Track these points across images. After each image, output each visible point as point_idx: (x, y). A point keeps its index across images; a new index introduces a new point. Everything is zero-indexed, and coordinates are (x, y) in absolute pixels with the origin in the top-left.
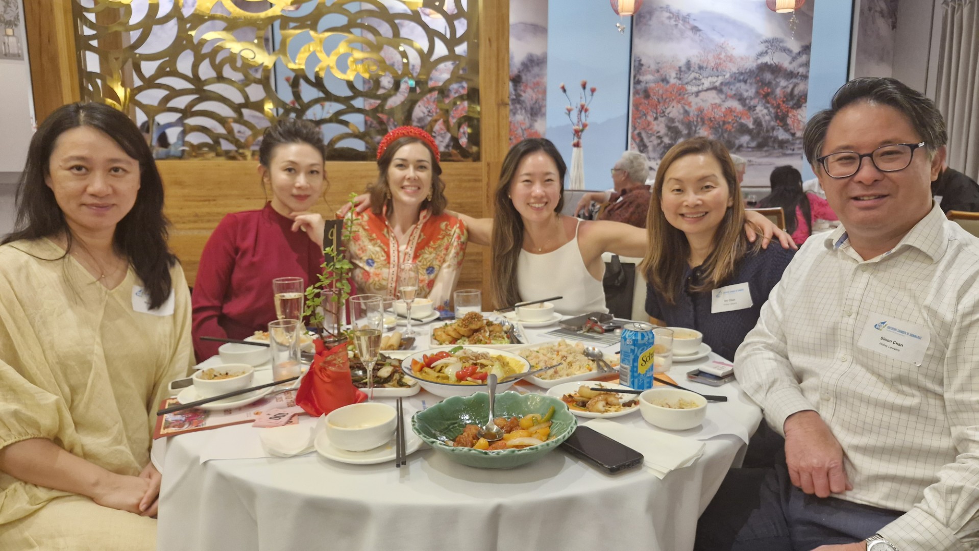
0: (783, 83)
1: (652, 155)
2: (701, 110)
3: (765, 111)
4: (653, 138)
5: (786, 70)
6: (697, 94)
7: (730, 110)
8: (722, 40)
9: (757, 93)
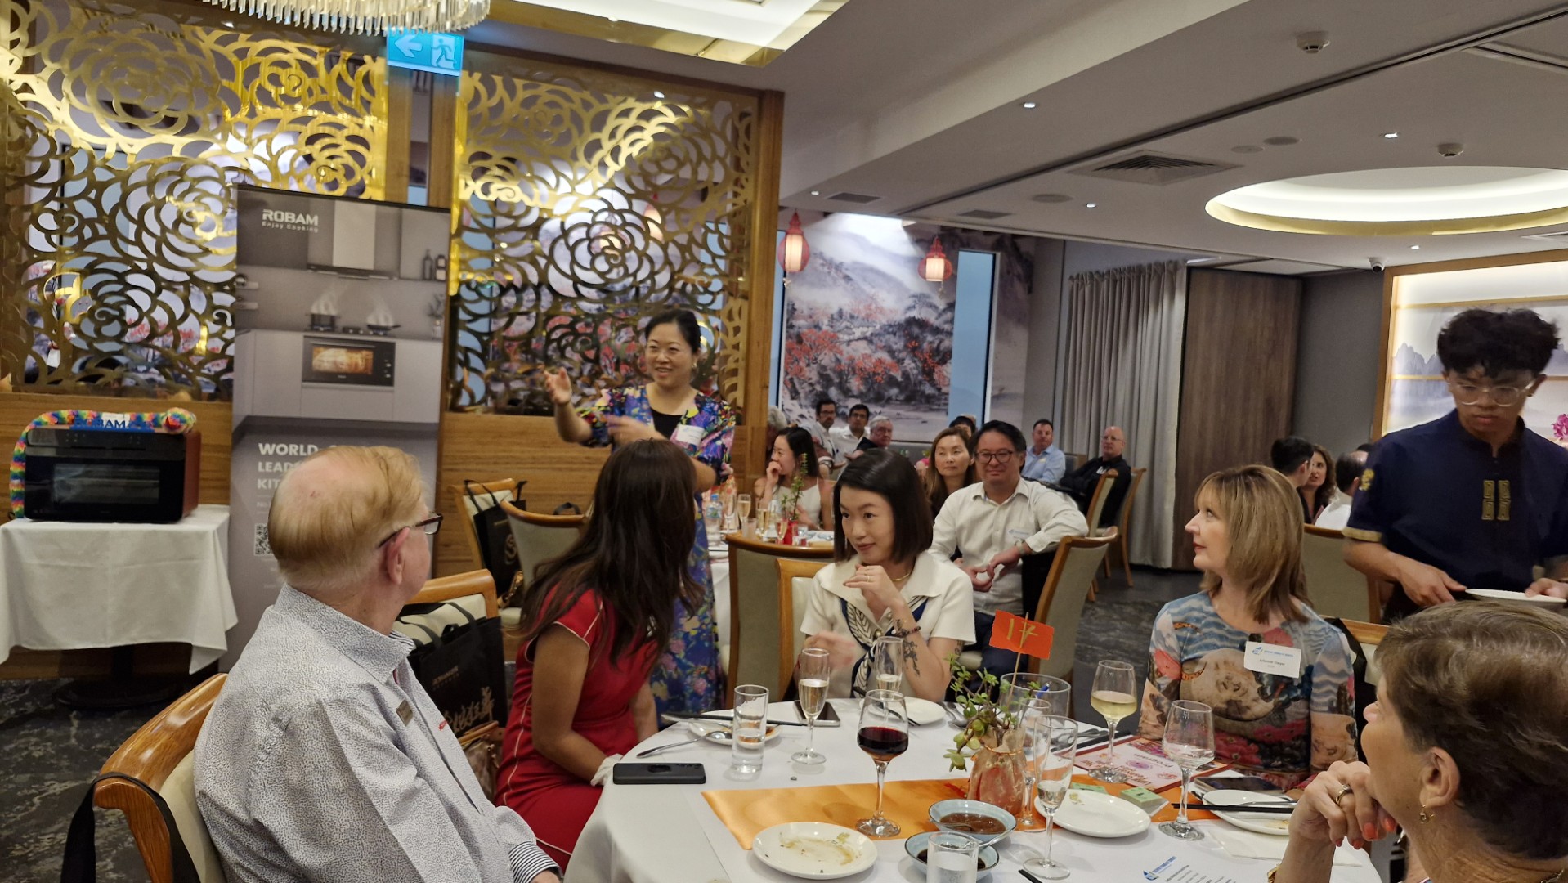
0: (930, 338)
1: (804, 402)
2: (852, 359)
3: (913, 365)
4: (805, 385)
5: (932, 326)
6: (849, 342)
7: (880, 362)
8: (873, 291)
9: (906, 346)
